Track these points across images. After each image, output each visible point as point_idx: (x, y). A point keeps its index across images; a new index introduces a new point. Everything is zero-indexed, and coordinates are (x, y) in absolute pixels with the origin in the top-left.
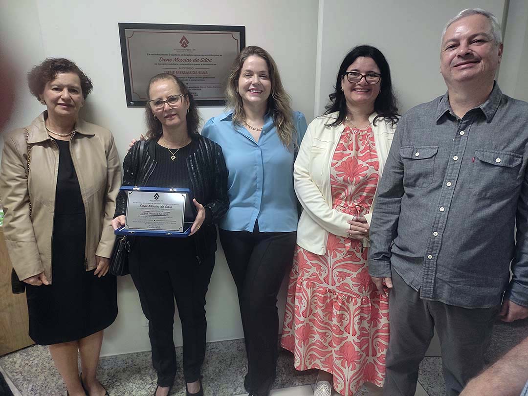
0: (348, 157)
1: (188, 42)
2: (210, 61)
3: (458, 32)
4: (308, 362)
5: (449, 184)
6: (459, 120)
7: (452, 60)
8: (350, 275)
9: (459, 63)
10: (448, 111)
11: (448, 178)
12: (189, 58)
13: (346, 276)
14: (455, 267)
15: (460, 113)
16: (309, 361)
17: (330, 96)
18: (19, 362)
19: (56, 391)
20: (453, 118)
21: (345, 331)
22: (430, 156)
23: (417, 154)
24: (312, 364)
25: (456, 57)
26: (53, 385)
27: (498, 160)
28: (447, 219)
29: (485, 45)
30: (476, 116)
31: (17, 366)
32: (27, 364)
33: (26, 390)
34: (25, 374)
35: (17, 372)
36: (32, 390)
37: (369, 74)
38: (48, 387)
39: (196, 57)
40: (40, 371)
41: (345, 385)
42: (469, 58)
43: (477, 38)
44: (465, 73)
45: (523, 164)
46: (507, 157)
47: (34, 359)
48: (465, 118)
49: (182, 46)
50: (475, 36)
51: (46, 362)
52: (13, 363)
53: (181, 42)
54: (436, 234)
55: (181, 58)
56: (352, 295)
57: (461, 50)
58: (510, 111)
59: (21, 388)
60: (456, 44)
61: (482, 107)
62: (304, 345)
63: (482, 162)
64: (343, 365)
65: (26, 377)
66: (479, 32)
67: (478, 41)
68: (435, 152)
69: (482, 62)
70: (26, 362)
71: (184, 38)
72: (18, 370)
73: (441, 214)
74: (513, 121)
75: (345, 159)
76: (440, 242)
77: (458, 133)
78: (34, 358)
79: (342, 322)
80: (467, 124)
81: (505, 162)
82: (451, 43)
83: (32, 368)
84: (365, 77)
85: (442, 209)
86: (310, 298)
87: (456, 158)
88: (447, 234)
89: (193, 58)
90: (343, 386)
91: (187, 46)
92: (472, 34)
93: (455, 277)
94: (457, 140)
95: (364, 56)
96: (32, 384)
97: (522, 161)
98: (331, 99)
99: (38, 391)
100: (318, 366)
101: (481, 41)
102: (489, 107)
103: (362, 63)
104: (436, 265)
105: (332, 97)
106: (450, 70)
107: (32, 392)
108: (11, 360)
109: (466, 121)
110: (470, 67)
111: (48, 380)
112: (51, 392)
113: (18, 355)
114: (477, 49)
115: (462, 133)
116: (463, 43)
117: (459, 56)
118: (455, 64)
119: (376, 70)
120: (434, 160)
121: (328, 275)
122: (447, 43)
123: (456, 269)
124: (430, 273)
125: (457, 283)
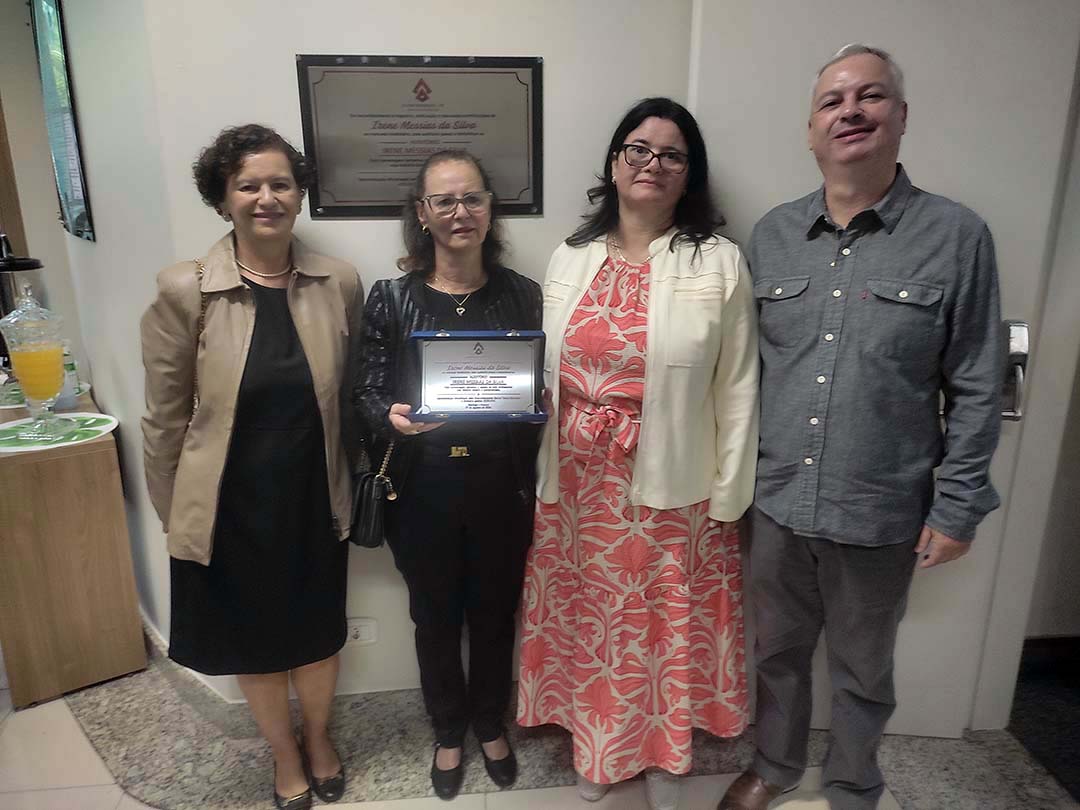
0: (590, 319)
1: (429, 91)
2: (473, 126)
3: (840, 81)
4: (542, 711)
5: (829, 337)
6: (841, 232)
7: (831, 127)
8: (603, 549)
9: (842, 131)
10: (823, 217)
11: (828, 327)
12: (431, 121)
13: (596, 550)
14: (849, 475)
15: (842, 220)
16: (543, 709)
17: (589, 192)
18: (105, 703)
19: (170, 762)
20: (831, 228)
21: (596, 658)
22: (796, 294)
23: (779, 291)
24: (550, 714)
25: (838, 122)
26: (165, 751)
27: (903, 294)
28: (831, 394)
29: (882, 103)
30: (868, 223)
31: (101, 710)
32: (119, 708)
33: (115, 757)
34: (115, 727)
35: (99, 724)
36: (125, 758)
37: (666, 153)
38: (155, 753)
39: (444, 119)
40: (142, 722)
41: (594, 760)
42: (860, 125)
43: (870, 91)
44: (853, 149)
45: (944, 301)
46: (916, 289)
47: (132, 700)
48: (851, 226)
49: (418, 98)
50: (867, 87)
51: (155, 707)
52: (93, 707)
53: (415, 91)
54: (814, 421)
55: (415, 121)
56: (608, 589)
57: (847, 108)
58: (924, 213)
59: (106, 755)
60: (837, 101)
61: (877, 207)
62: (533, 678)
63: (880, 298)
64: (592, 722)
65: (116, 733)
66: (871, 81)
67: (871, 96)
68: (805, 287)
69: (879, 131)
70: (118, 705)
71: (421, 82)
72: (101, 720)
73: (820, 387)
74: (928, 228)
75: (583, 323)
76: (823, 435)
77: (840, 252)
78: (132, 697)
79: (590, 640)
80: (856, 236)
81: (915, 296)
82: (829, 99)
83: (128, 717)
84: (658, 156)
85: (821, 379)
86: (543, 589)
87: (837, 293)
88: (832, 420)
89: (439, 121)
90: (591, 762)
91: (426, 98)
92: (862, 84)
93: (849, 492)
94: (839, 263)
95: (661, 117)
96: (126, 748)
97: (943, 296)
98: (591, 198)
99: (137, 761)
100: (559, 718)
101: (876, 97)
102: (888, 207)
103: (655, 130)
104: (819, 474)
105: (593, 194)
106: (829, 144)
107: (125, 762)
108: (91, 698)
109: (853, 231)
110: (862, 140)
111: (155, 741)
112: (160, 764)
113: (103, 691)
114: (871, 108)
115: (846, 252)
116: (849, 98)
117: (844, 120)
118: (837, 134)
119: (680, 146)
120: (804, 300)
121: (573, 544)
122: (822, 97)
123: (850, 478)
124: (808, 490)
125: (854, 502)
